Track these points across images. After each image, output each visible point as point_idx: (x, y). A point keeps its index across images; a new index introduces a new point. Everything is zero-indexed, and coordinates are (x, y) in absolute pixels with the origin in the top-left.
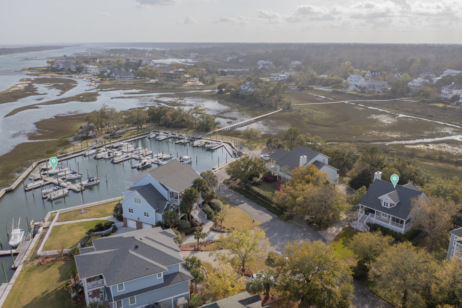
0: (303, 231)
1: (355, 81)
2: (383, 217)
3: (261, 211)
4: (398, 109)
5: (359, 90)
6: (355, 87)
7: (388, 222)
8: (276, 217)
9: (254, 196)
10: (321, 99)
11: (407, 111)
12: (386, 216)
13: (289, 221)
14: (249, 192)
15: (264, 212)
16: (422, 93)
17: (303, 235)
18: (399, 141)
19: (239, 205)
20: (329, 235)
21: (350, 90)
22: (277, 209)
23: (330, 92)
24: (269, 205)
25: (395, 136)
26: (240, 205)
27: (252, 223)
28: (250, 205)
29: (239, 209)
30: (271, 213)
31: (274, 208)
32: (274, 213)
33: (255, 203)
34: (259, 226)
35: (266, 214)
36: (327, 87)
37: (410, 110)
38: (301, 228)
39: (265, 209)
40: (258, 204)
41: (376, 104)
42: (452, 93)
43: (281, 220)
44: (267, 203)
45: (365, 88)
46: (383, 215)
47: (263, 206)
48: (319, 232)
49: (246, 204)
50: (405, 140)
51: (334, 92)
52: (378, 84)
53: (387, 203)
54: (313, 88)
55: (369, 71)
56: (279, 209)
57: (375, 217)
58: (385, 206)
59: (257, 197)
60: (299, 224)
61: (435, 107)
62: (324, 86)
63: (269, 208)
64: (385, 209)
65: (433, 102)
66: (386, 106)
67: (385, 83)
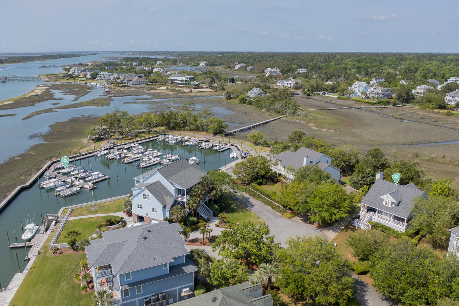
0: (306, 228)
5: (363, 96)
6: (359, 94)
7: (389, 221)
11: (411, 117)
14: (254, 192)
16: (425, 100)
23: (335, 98)
24: (273, 203)
30: (275, 211)
31: (278, 206)
36: (332, 93)
40: (263, 203)
42: (456, 100)
43: (284, 218)
45: (370, 94)
47: (267, 205)
48: (322, 230)
52: (382, 91)
53: (389, 202)
54: (319, 94)
55: (374, 78)
56: (282, 208)
57: (376, 216)
58: (387, 205)
59: (262, 195)
60: (302, 222)
61: (439, 112)
62: (330, 93)
63: (273, 206)
64: (386, 208)
65: (437, 108)
66: (390, 111)
67: (390, 90)
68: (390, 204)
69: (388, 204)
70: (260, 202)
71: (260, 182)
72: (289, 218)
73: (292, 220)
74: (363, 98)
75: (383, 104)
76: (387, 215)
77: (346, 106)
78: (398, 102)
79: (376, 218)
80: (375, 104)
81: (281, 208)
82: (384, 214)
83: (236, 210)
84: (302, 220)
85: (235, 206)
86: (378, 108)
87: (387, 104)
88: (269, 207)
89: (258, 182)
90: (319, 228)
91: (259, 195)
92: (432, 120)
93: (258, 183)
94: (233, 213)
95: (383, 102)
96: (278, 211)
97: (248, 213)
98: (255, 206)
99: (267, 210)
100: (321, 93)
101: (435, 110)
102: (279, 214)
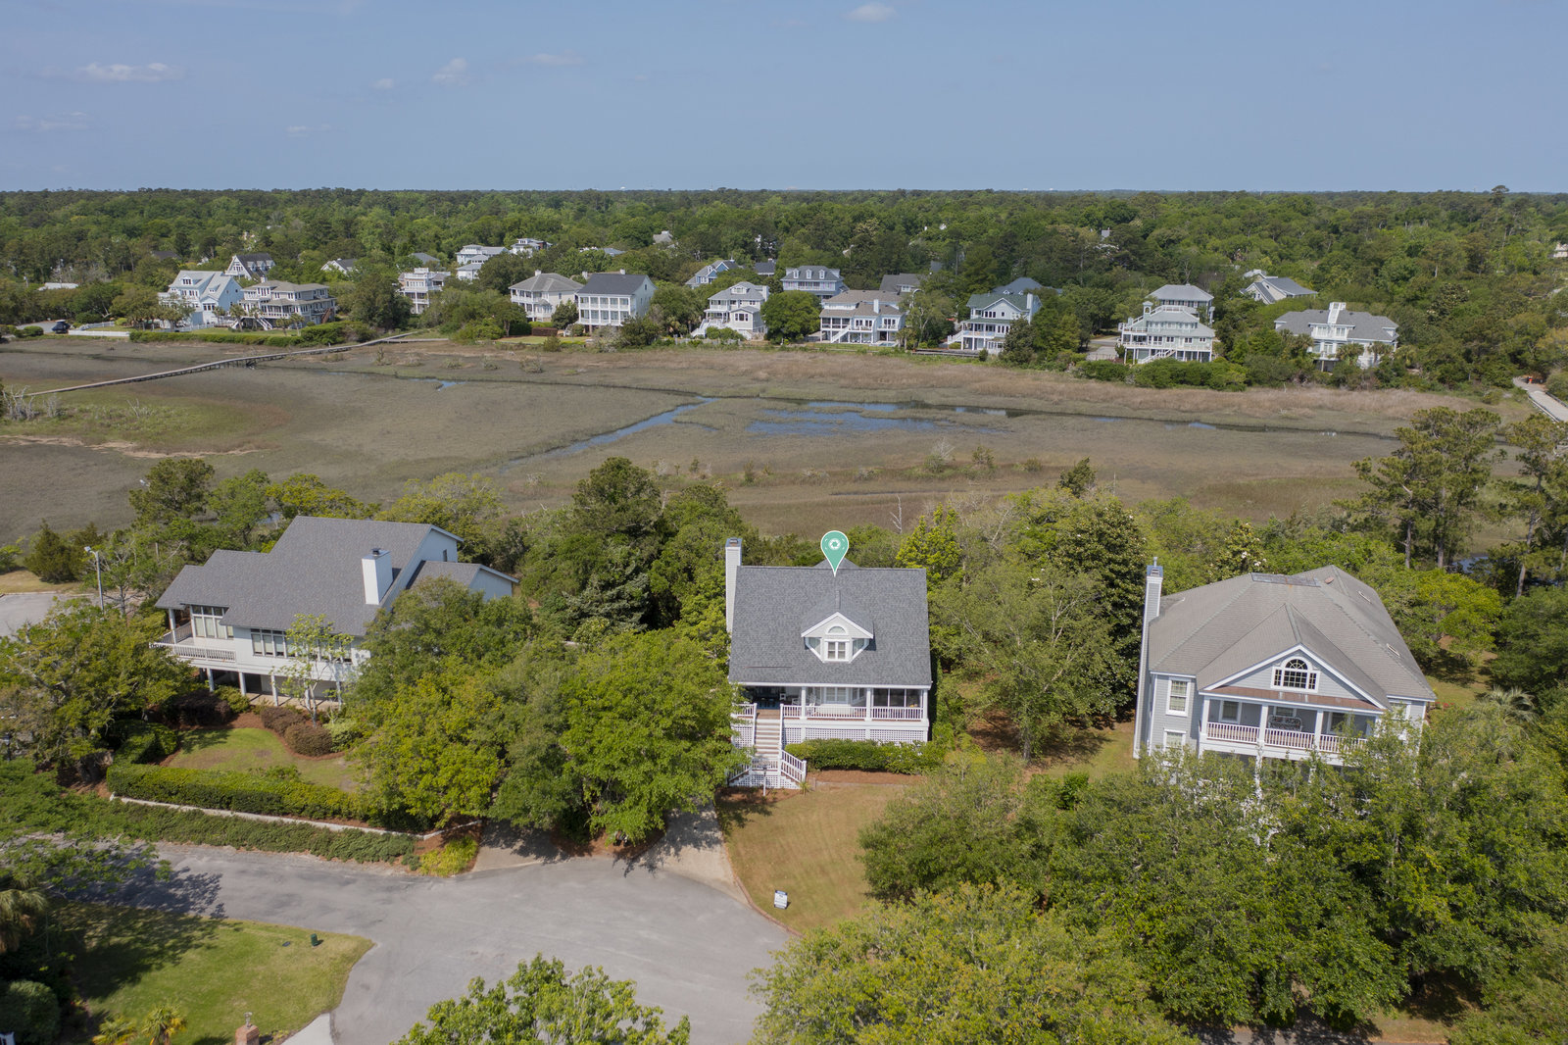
4: (418, 366)
5: (233, 323)
6: (210, 316)
7: (859, 715)
8: (401, 870)
9: (195, 815)
11: (454, 367)
12: (841, 696)
13: (477, 868)
16: (456, 312)
30: (353, 863)
32: (377, 857)
40: (251, 848)
42: (545, 304)
43: (435, 879)
45: (256, 313)
46: (830, 696)
47: (287, 848)
52: (298, 295)
53: (842, 644)
54: (39, 333)
55: (235, 259)
56: (382, 832)
57: (803, 717)
58: (836, 659)
59: (211, 812)
60: (533, 862)
61: (521, 346)
62: (84, 322)
63: (325, 846)
64: (838, 671)
65: (505, 333)
66: (374, 360)
67: (322, 292)
68: (848, 648)
69: (842, 654)
70: (229, 849)
71: (151, 748)
72: (462, 870)
73: (483, 875)
74: (234, 327)
75: (325, 340)
76: (841, 700)
77: (193, 362)
78: (372, 330)
79: (805, 724)
80: (297, 342)
81: (374, 836)
82: (831, 699)
83: (143, 954)
84: (523, 852)
85: (111, 931)
86: (323, 356)
87: (339, 339)
88: (307, 859)
89: (140, 751)
90: (635, 859)
91: (195, 812)
92: (527, 369)
93: (145, 753)
94: (135, 980)
95: (324, 332)
96: (375, 858)
97: (223, 937)
98: (222, 882)
99: (310, 877)
100: (48, 327)
101: (504, 341)
102: (389, 872)
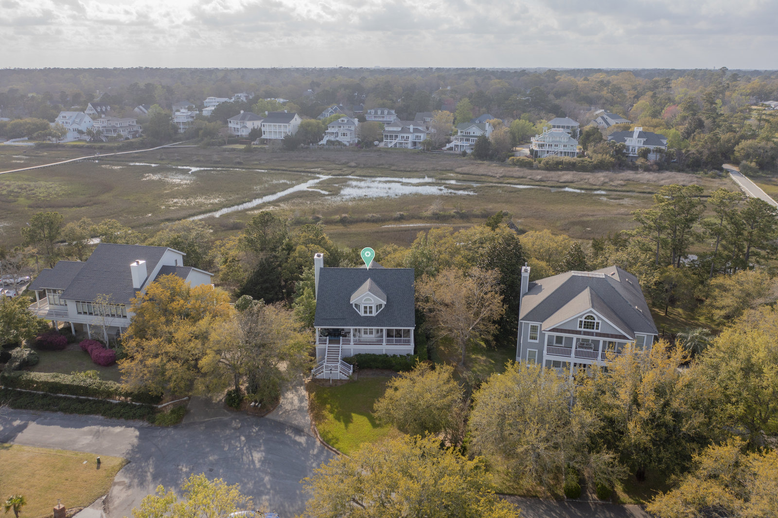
0: (235, 429)
1: (74, 122)
2: (366, 336)
3: (95, 428)
4: (180, 160)
5: (88, 138)
6: (76, 135)
7: (379, 342)
8: (146, 424)
9: (44, 396)
10: (22, 162)
11: (199, 161)
12: (371, 333)
13: (184, 422)
14: (20, 393)
15: (103, 425)
16: (201, 132)
17: (246, 439)
18: (229, 207)
19: (14, 436)
20: (294, 414)
21: (70, 139)
22: (135, 406)
23: (31, 147)
24: (104, 403)
25: (216, 201)
26: (20, 434)
27: (98, 468)
28: (49, 424)
29: (26, 448)
30: (123, 420)
31: (123, 405)
32: (134, 417)
33: (60, 414)
34: (122, 466)
35: (111, 429)
36: (18, 139)
37: (202, 159)
38: (226, 425)
39: (100, 417)
40: (71, 413)
41: (138, 157)
42: (246, 127)
43: (163, 428)
44: (95, 402)
45: (99, 133)
46: (365, 333)
47: (90, 413)
48: (269, 416)
49: (33, 426)
50: (238, 204)
51: (39, 147)
53: (371, 307)
55: (90, 105)
56: (138, 404)
57: (352, 343)
58: (368, 315)
61: (233, 150)
62: (12, 138)
63: (109, 411)
64: (369, 320)
65: (225, 143)
67: (133, 122)
68: (374, 310)
72: (176, 423)
73: (187, 425)
74: (88, 140)
77: (66, 159)
78: (158, 141)
79: (353, 347)
80: (119, 148)
86: (132, 155)
87: (141, 146)
92: (235, 161)
101: (224, 147)
102: (140, 424)
